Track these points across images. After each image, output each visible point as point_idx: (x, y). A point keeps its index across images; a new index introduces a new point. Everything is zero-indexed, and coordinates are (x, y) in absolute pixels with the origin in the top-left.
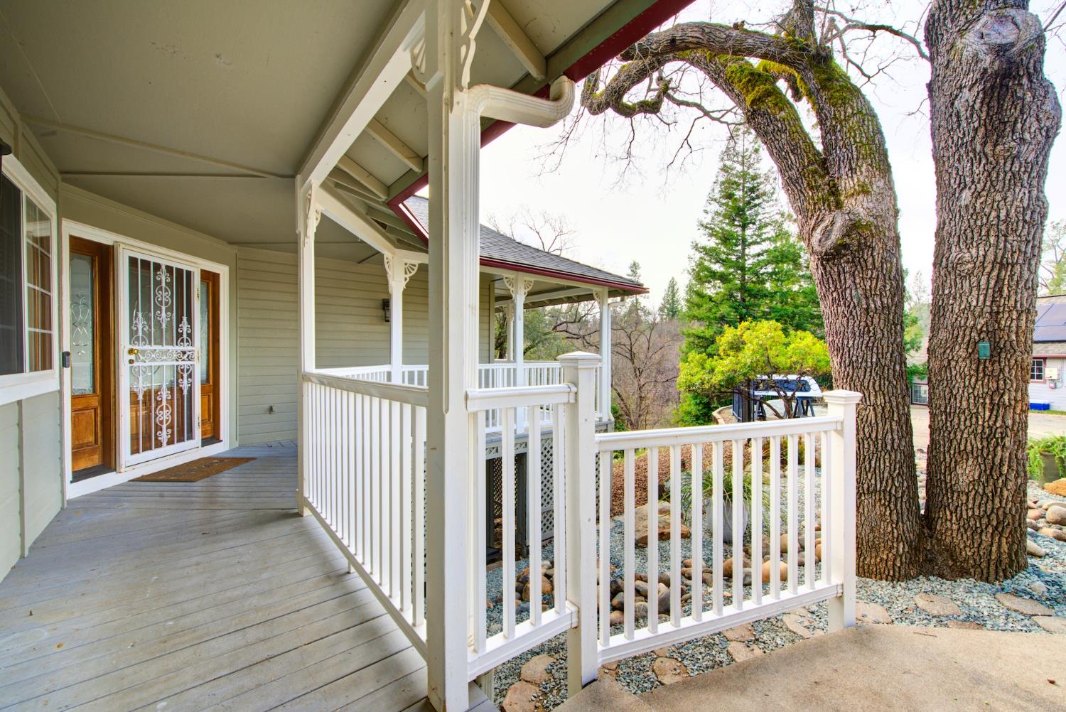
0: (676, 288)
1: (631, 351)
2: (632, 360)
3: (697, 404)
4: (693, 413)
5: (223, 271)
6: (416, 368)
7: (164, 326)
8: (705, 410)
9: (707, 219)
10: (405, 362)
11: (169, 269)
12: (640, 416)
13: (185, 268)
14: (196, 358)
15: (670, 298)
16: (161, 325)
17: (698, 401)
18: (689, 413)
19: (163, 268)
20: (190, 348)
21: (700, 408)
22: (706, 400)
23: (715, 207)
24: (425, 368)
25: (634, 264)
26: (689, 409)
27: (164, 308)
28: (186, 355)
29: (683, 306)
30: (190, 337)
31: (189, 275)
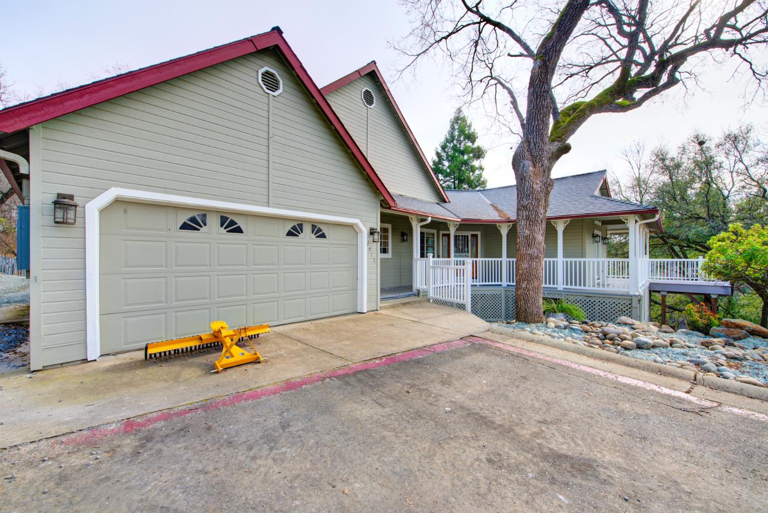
5: (479, 233)
6: (511, 260)
7: (460, 249)
10: (507, 257)
11: (462, 236)
14: (468, 256)
24: (515, 260)
27: (460, 245)
28: (466, 255)
30: (468, 251)
31: (468, 236)
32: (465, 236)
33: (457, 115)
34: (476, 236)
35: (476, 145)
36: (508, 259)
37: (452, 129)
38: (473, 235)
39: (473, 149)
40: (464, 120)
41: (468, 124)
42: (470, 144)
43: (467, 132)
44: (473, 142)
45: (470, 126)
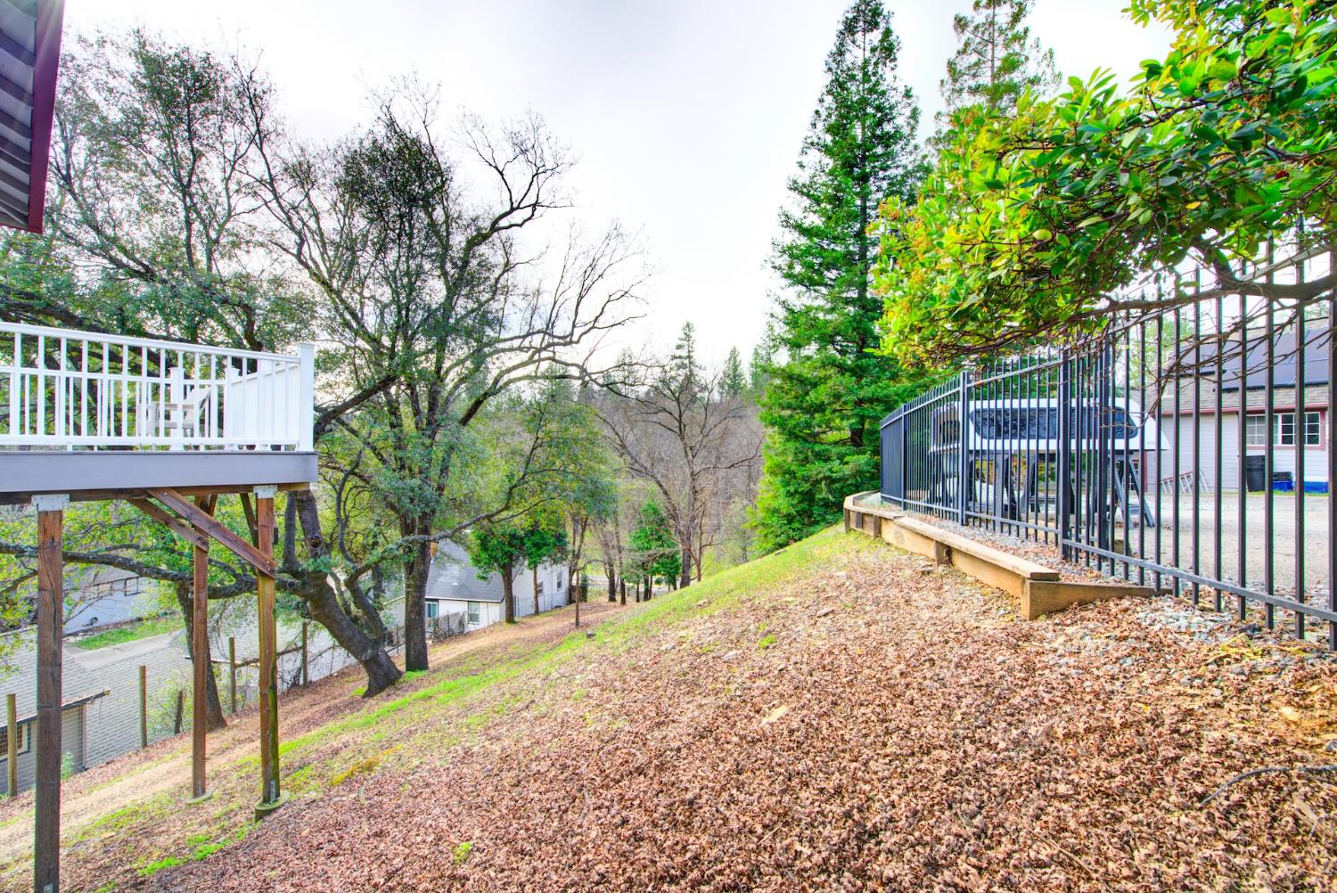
0: (738, 359)
1: (680, 422)
2: (682, 436)
3: (790, 495)
4: (785, 511)
8: (805, 505)
9: (804, 178)
12: (693, 519)
15: (731, 372)
17: (792, 490)
18: (776, 511)
21: (796, 501)
22: (806, 487)
23: (815, 156)
25: (688, 325)
26: (775, 504)
29: (747, 380)
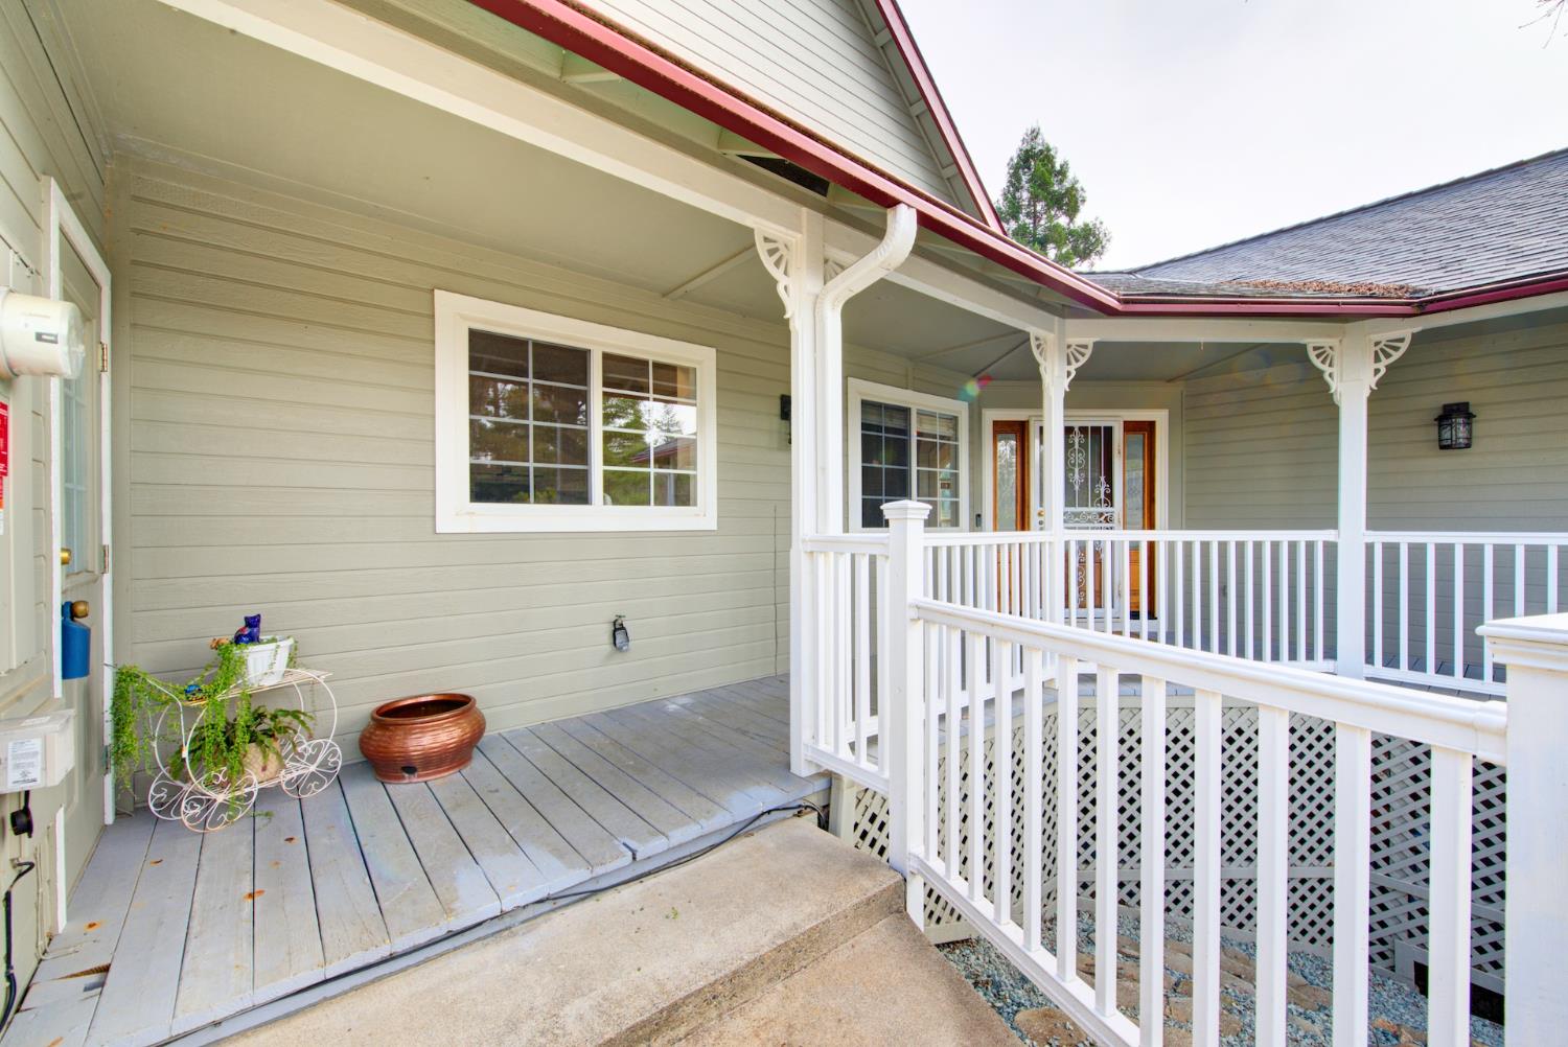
5: (1160, 417)
6: (1401, 537)
7: (1077, 488)
11: (1083, 430)
13: (1103, 424)
14: (1116, 521)
16: (1073, 487)
19: (1076, 429)
20: (1109, 509)
27: (1077, 470)
28: (1103, 517)
30: (1110, 497)
31: (1109, 430)
32: (1096, 430)
33: (1026, 147)
34: (1149, 427)
35: (1080, 221)
36: (1380, 538)
37: (1013, 185)
38: (1131, 427)
39: (1072, 233)
40: (1046, 157)
41: (1058, 167)
42: (1063, 221)
43: (1056, 188)
44: (1072, 211)
45: (1062, 173)
